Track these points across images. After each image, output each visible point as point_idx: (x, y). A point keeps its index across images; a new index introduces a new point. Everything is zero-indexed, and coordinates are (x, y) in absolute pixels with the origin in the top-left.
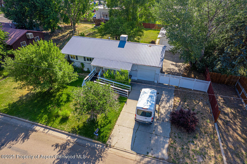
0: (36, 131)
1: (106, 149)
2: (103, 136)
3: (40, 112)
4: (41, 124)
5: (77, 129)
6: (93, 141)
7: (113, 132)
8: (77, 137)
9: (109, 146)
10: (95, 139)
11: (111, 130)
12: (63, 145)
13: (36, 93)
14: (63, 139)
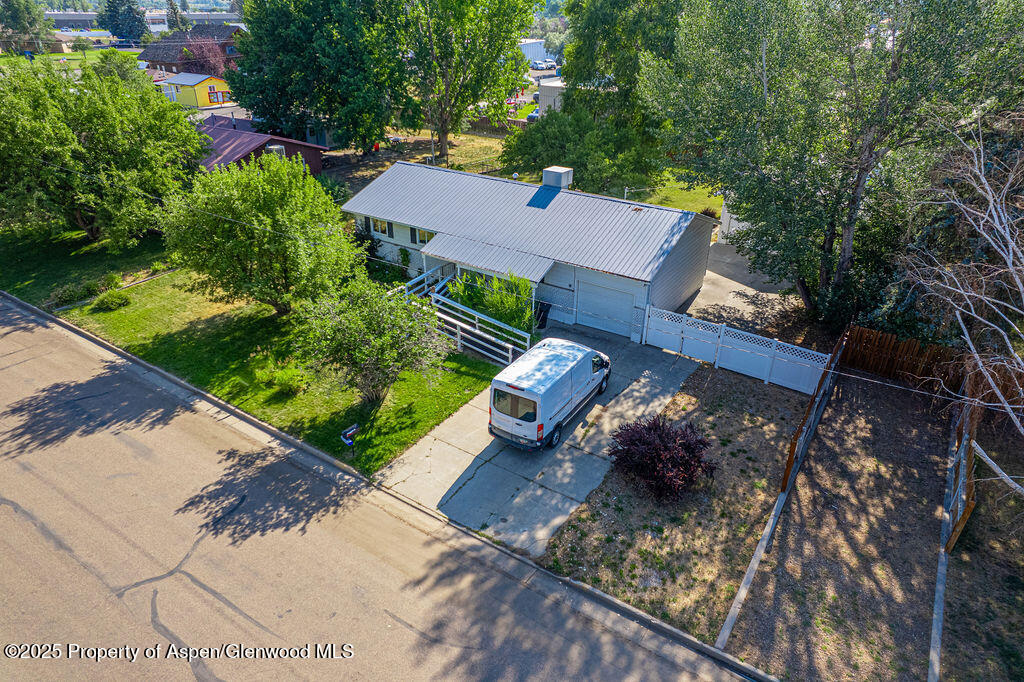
0: (194, 411)
1: (365, 491)
2: (373, 456)
3: (227, 367)
4: (214, 395)
5: (307, 425)
6: (337, 462)
7: (407, 454)
8: (295, 446)
9: (375, 484)
10: (343, 460)
11: (405, 445)
12: (249, 456)
13: (236, 319)
14: (254, 442)
